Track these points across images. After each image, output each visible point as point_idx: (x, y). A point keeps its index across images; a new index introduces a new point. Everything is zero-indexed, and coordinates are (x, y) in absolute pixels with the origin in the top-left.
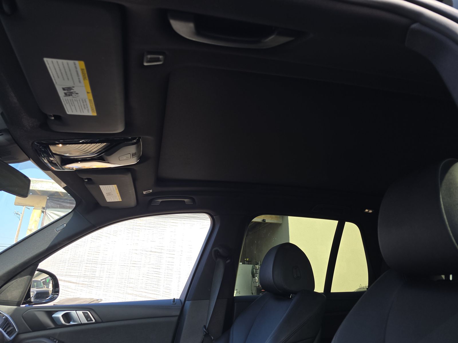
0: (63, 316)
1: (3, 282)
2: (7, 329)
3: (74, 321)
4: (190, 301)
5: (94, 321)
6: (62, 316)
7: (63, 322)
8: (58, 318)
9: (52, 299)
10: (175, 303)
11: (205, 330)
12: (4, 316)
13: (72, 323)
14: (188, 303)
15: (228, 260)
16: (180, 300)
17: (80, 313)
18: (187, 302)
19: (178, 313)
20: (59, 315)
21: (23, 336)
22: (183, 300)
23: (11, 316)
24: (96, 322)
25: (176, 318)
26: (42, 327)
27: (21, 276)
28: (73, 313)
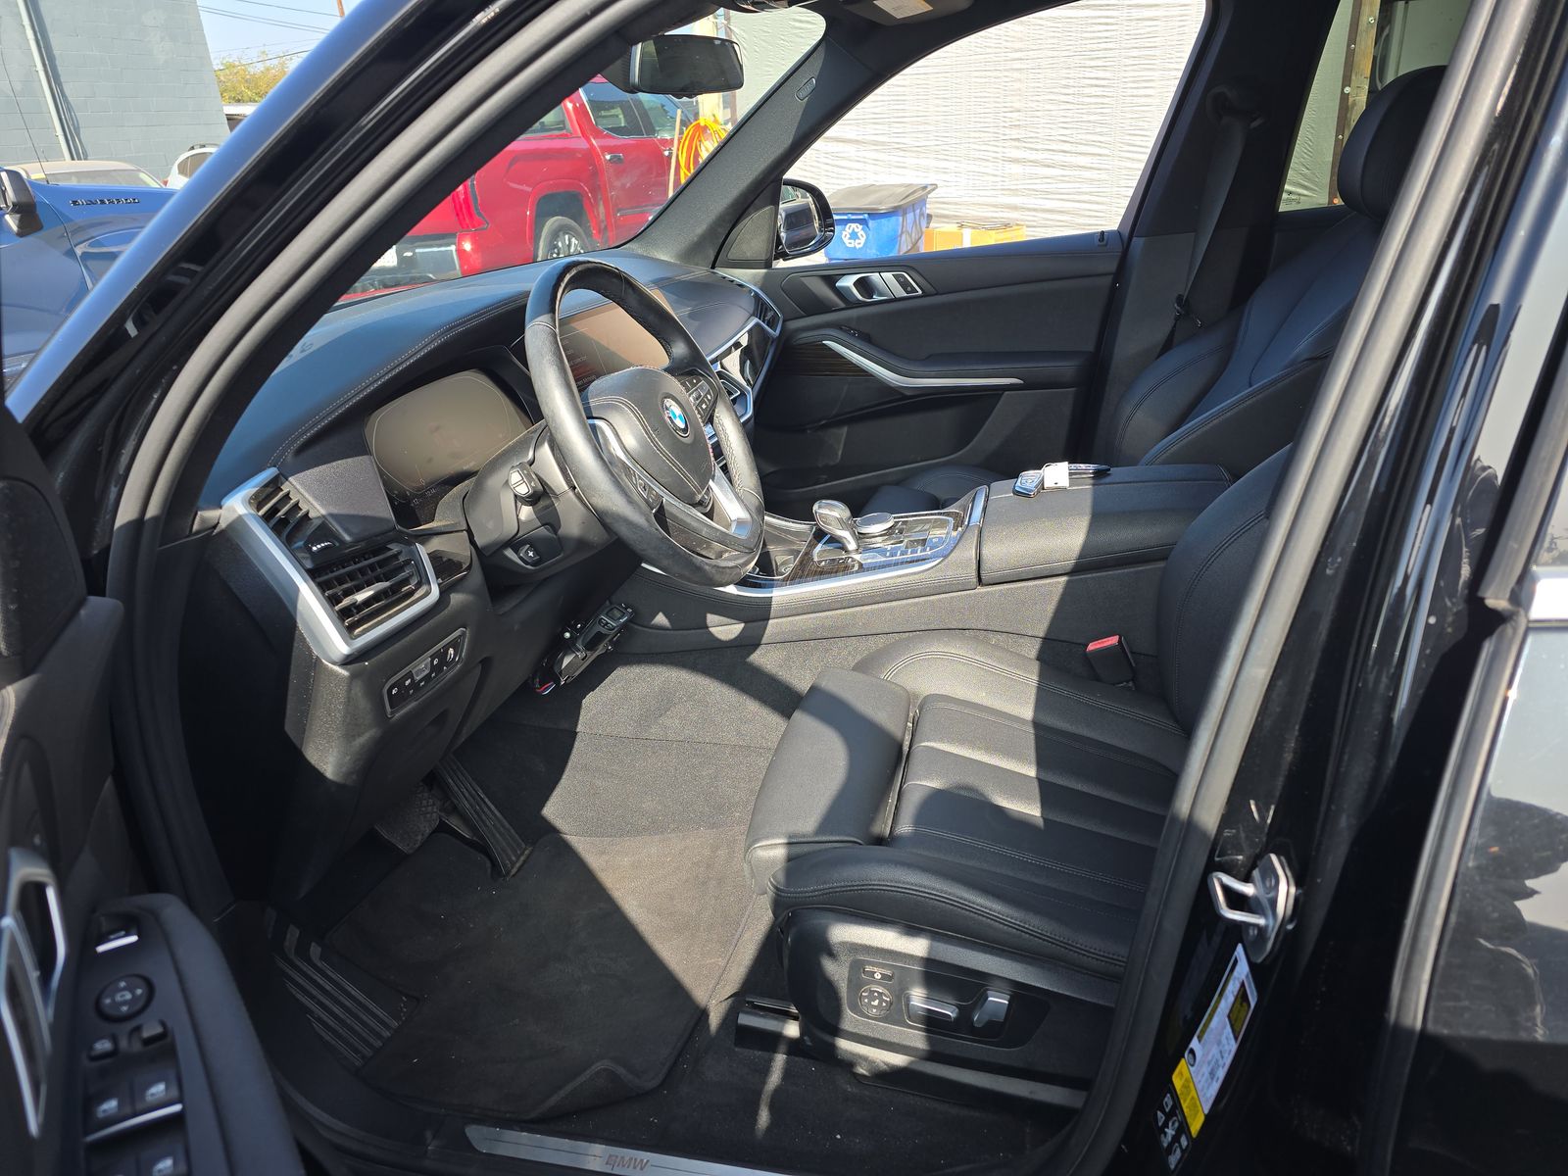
0: (857, 284)
1: (729, 226)
2: (764, 317)
3: (880, 295)
4: (1144, 239)
5: (920, 292)
6: (855, 284)
7: (860, 297)
8: (847, 289)
9: (823, 241)
10: (1105, 242)
11: (1178, 308)
12: (750, 291)
13: (876, 298)
14: (1138, 242)
15: (1255, 119)
16: (1118, 233)
17: (888, 276)
18: (1134, 239)
19: (1112, 267)
20: (848, 282)
21: (793, 325)
22: (1126, 232)
23: (761, 289)
24: (925, 294)
25: (1108, 280)
26: (821, 307)
27: (757, 209)
28: (875, 277)
